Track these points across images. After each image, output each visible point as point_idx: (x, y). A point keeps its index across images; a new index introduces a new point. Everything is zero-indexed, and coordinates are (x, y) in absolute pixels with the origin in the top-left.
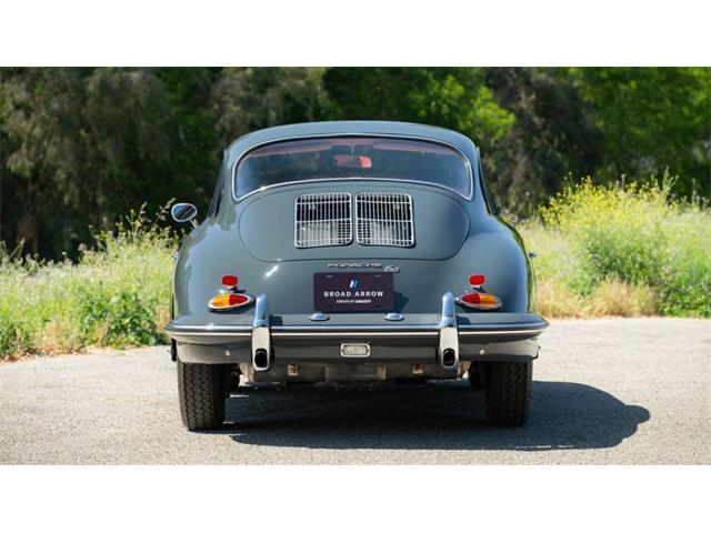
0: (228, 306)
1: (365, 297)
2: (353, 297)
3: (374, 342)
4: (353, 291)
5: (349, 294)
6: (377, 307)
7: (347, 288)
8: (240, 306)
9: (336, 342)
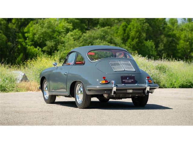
0: (105, 83)
1: (130, 81)
2: (128, 81)
3: (133, 89)
4: (128, 80)
5: (127, 80)
6: (132, 83)
7: (127, 79)
8: (107, 83)
9: (126, 90)
